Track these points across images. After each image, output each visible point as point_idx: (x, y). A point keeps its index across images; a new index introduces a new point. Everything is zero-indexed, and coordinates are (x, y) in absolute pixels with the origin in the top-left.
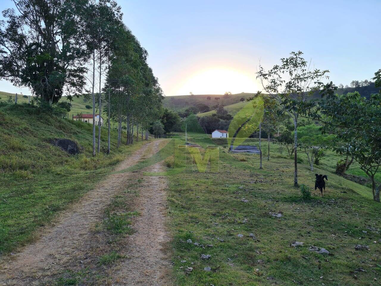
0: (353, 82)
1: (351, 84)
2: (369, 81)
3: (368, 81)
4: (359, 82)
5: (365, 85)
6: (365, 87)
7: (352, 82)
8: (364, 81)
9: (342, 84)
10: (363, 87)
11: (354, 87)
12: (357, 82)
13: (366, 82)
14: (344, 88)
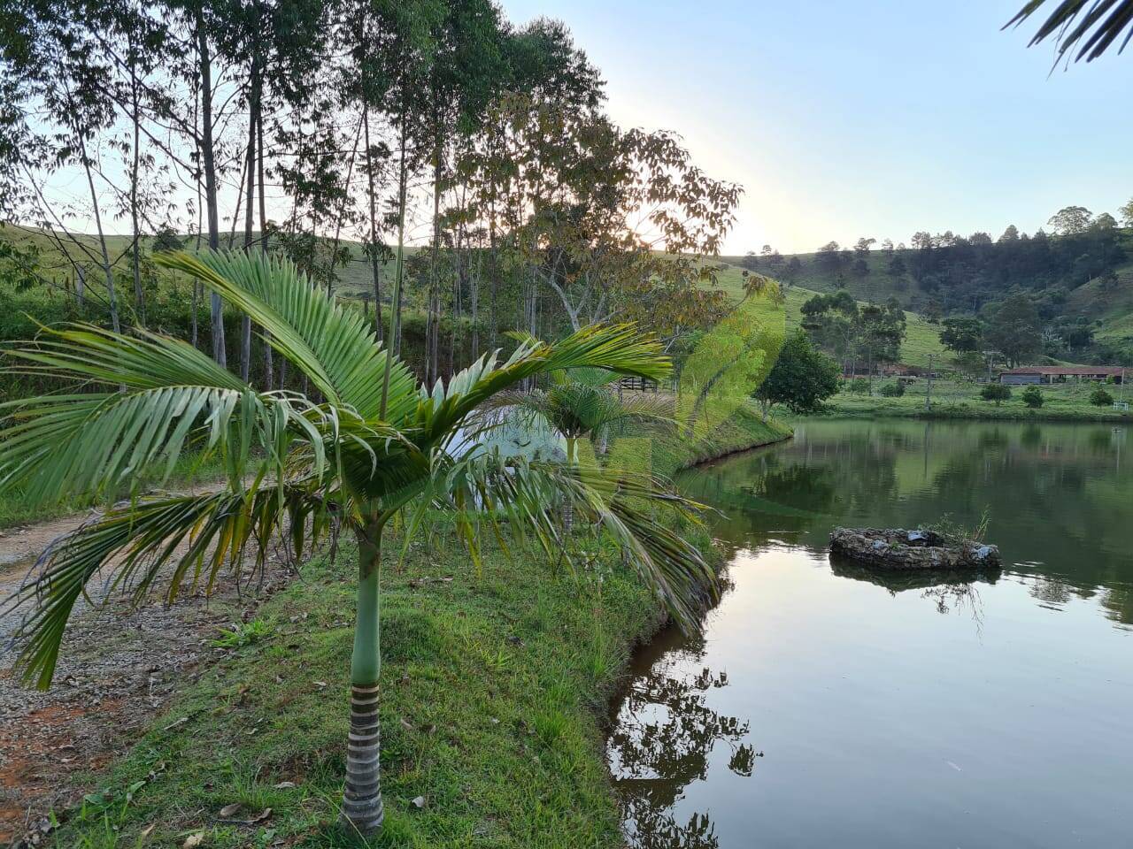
0: (917, 236)
1: (913, 240)
2: (954, 236)
3: (952, 235)
4: (932, 236)
5: (944, 244)
6: (946, 249)
7: (914, 234)
8: (943, 235)
9: (891, 240)
10: (939, 248)
11: (920, 247)
12: (927, 236)
13: (948, 236)
14: (895, 248)
